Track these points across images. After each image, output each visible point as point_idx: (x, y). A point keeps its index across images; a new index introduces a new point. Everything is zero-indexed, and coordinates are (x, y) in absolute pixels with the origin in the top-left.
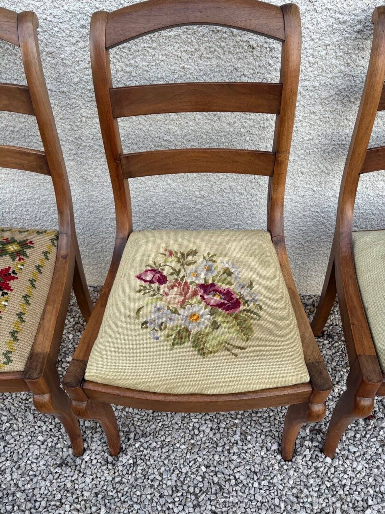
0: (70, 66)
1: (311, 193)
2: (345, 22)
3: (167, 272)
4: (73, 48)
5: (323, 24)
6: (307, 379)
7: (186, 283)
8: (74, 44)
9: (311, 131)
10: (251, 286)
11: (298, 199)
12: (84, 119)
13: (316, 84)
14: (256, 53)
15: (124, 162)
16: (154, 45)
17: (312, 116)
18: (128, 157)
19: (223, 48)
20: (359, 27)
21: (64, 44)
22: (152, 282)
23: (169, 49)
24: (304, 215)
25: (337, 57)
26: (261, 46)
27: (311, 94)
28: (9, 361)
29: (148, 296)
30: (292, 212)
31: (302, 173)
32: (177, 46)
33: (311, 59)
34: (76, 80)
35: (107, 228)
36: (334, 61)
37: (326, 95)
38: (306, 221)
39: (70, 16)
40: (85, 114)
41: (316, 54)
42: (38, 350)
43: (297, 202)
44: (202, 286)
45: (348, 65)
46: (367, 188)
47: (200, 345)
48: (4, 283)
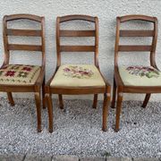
3: (70, 69)
7: (75, 71)
10: (91, 71)
18: (61, 46)
22: (67, 70)
28: (30, 82)
29: (66, 72)
44: (79, 71)
47: (79, 77)
48: (29, 70)
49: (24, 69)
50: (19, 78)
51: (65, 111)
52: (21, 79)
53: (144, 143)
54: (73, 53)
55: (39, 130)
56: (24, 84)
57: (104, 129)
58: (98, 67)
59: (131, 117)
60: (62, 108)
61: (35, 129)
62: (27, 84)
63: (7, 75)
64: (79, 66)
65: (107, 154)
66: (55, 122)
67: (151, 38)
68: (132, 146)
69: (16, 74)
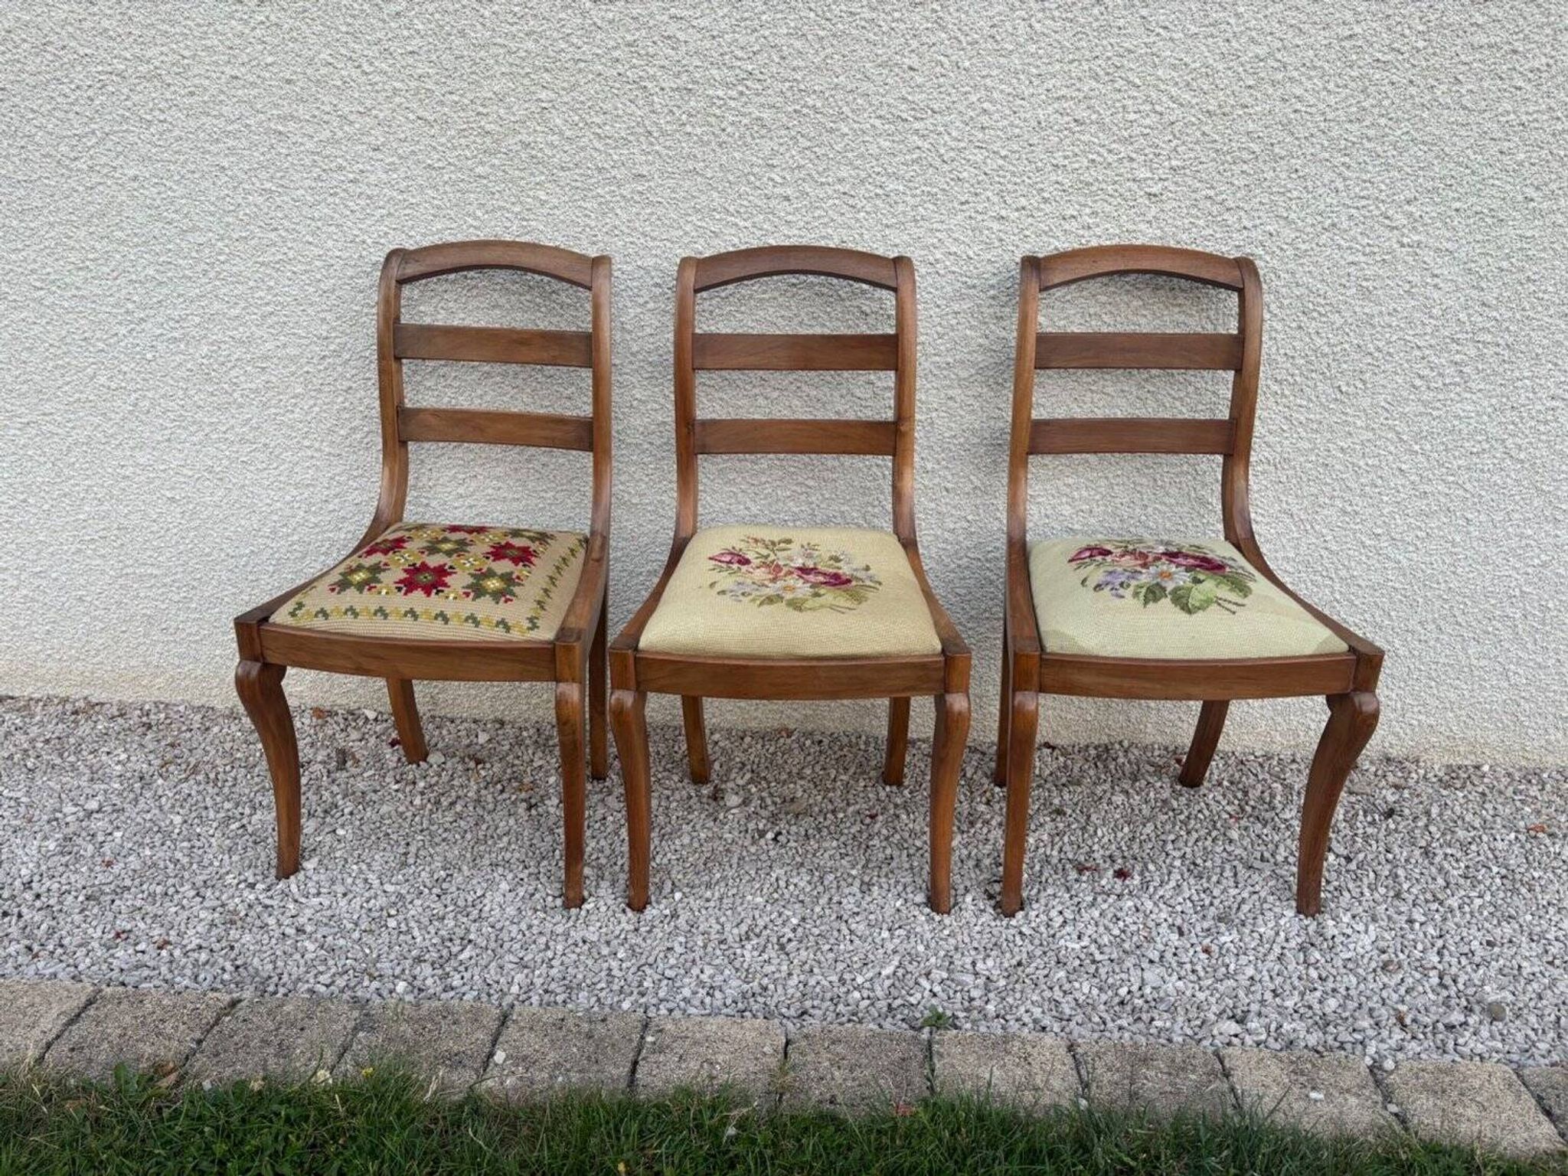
0: (630, 332)
1: (966, 525)
2: (974, 287)
3: (750, 556)
4: (639, 310)
5: (949, 289)
6: (939, 647)
7: (778, 566)
8: (640, 305)
9: (953, 425)
10: (867, 568)
11: (946, 535)
12: (635, 403)
13: (950, 360)
14: (870, 320)
15: (698, 429)
16: (743, 309)
17: (951, 403)
18: (704, 423)
19: (829, 314)
20: (992, 292)
21: (629, 304)
22: (730, 562)
23: (762, 313)
24: (959, 566)
25: (971, 328)
26: (876, 313)
27: (945, 373)
28: (534, 627)
29: (725, 574)
30: (939, 561)
31: (947, 490)
32: (771, 310)
33: (939, 329)
34: (635, 349)
35: (638, 591)
36: (968, 332)
37: (964, 374)
38: (964, 578)
39: (642, 272)
40: (638, 396)
41: (944, 323)
42: (573, 623)
43: (946, 541)
44: (799, 569)
45: (987, 337)
46: (1047, 516)
47: (796, 605)
48: (524, 557)
49: (499, 552)
50: (470, 606)
51: (716, 796)
52: (484, 608)
53: (1152, 975)
54: (765, 461)
55: (573, 898)
56: (498, 635)
57: (938, 901)
58: (909, 545)
59: (1104, 840)
60: (699, 777)
61: (549, 892)
62: (519, 635)
63: (409, 585)
64: (801, 537)
65: (938, 1021)
66: (663, 853)
67: (1230, 375)
68: (1085, 987)
69: (458, 582)
